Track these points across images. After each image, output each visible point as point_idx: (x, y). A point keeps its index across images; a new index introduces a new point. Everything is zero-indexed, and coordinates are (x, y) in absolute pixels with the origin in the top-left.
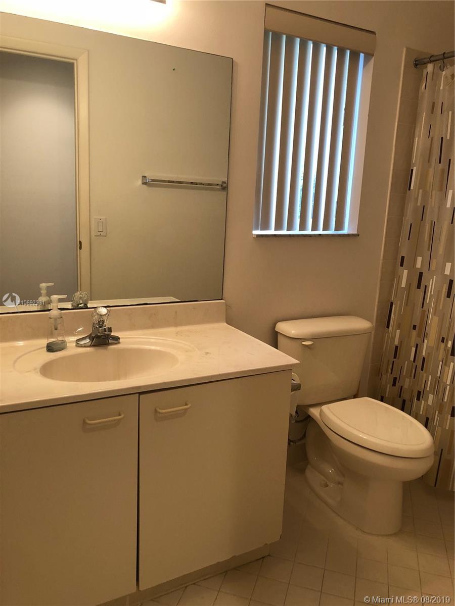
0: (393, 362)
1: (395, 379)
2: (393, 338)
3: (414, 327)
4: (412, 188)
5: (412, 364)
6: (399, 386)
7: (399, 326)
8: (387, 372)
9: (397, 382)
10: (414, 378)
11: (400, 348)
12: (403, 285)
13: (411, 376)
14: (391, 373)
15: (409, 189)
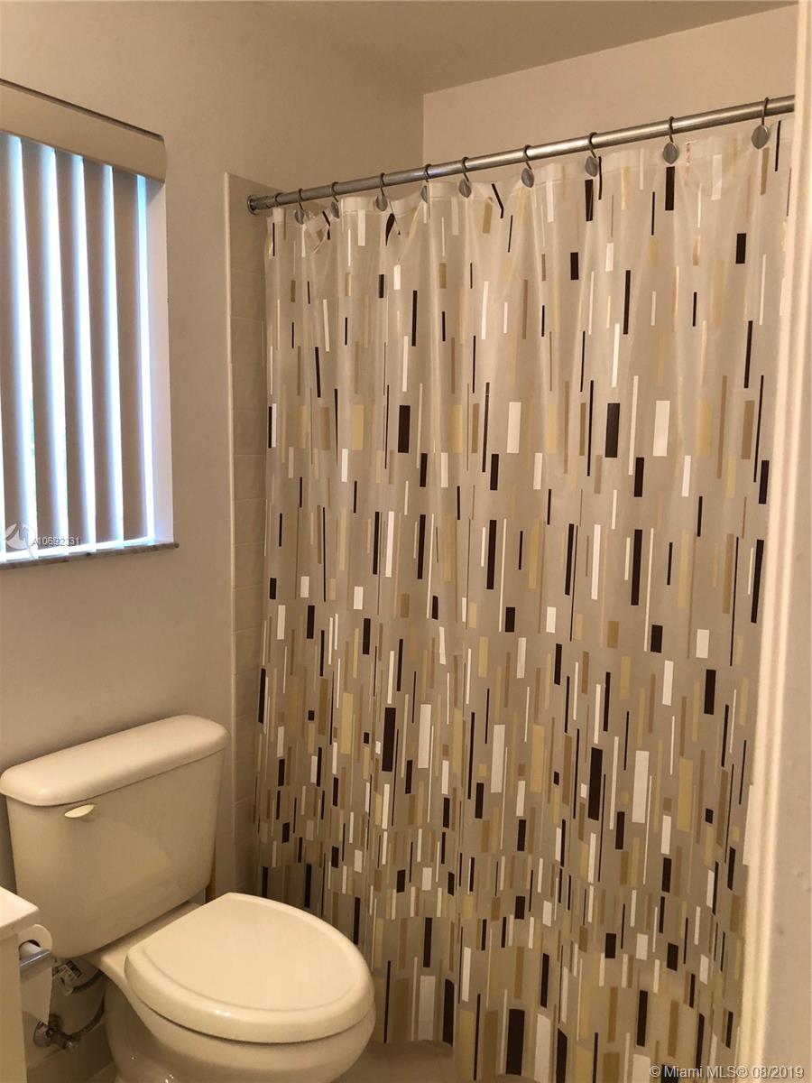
0: (279, 792)
1: (286, 827)
2: (274, 745)
3: (311, 716)
4: (274, 445)
5: (316, 789)
6: (296, 838)
7: (281, 719)
8: (268, 816)
9: (291, 832)
10: (322, 818)
11: (289, 761)
12: (281, 636)
13: (315, 814)
14: (278, 818)
15: (270, 446)
